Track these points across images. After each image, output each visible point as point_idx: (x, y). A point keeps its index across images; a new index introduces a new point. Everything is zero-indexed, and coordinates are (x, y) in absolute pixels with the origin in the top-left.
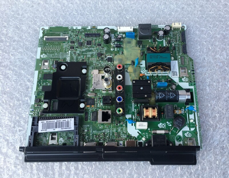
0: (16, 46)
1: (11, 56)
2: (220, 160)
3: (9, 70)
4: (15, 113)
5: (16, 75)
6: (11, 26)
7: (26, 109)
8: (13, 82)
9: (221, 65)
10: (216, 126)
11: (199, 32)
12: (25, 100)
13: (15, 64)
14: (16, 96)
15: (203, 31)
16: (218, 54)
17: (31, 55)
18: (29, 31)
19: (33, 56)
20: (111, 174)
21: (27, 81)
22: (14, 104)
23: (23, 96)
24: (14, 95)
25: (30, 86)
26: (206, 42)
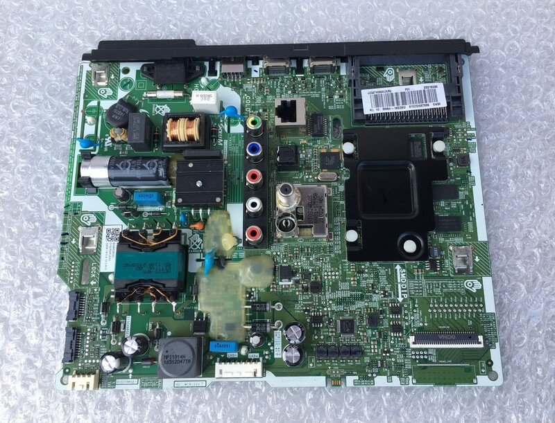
0: (24, 86)
1: (14, 111)
2: (547, 365)
3: (8, 145)
4: (23, 252)
5: (24, 157)
6: (13, 36)
7: (50, 242)
8: (19, 176)
9: (545, 125)
10: (535, 279)
11: (487, 43)
12: (50, 218)
13: (23, 129)
14: (26, 209)
15: (496, 40)
16: (536, 98)
17: (63, 107)
18: (58, 47)
19: (68, 109)
20: (266, 402)
21: (53, 171)
22: (20, 228)
23: (43, 210)
24: (22, 206)
25: (60, 184)
26: (504, 67)
